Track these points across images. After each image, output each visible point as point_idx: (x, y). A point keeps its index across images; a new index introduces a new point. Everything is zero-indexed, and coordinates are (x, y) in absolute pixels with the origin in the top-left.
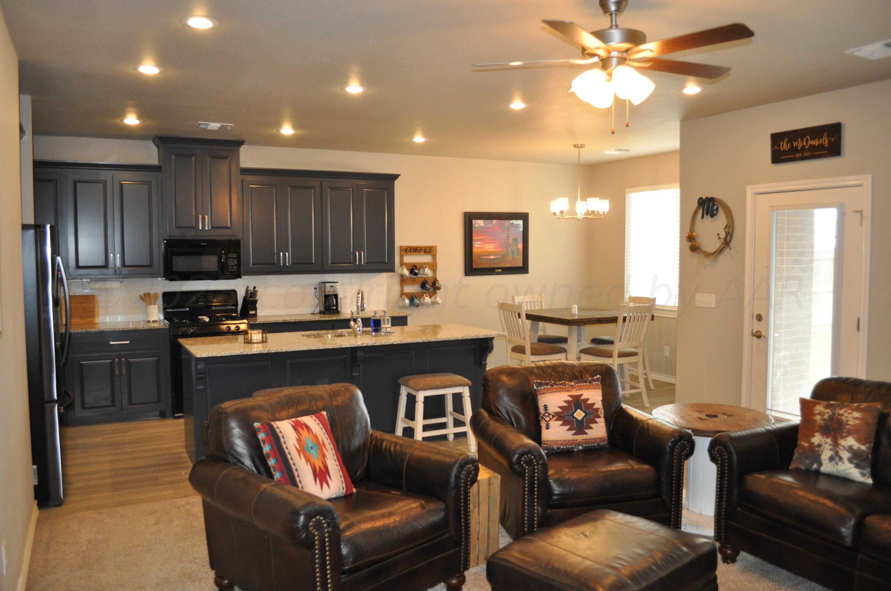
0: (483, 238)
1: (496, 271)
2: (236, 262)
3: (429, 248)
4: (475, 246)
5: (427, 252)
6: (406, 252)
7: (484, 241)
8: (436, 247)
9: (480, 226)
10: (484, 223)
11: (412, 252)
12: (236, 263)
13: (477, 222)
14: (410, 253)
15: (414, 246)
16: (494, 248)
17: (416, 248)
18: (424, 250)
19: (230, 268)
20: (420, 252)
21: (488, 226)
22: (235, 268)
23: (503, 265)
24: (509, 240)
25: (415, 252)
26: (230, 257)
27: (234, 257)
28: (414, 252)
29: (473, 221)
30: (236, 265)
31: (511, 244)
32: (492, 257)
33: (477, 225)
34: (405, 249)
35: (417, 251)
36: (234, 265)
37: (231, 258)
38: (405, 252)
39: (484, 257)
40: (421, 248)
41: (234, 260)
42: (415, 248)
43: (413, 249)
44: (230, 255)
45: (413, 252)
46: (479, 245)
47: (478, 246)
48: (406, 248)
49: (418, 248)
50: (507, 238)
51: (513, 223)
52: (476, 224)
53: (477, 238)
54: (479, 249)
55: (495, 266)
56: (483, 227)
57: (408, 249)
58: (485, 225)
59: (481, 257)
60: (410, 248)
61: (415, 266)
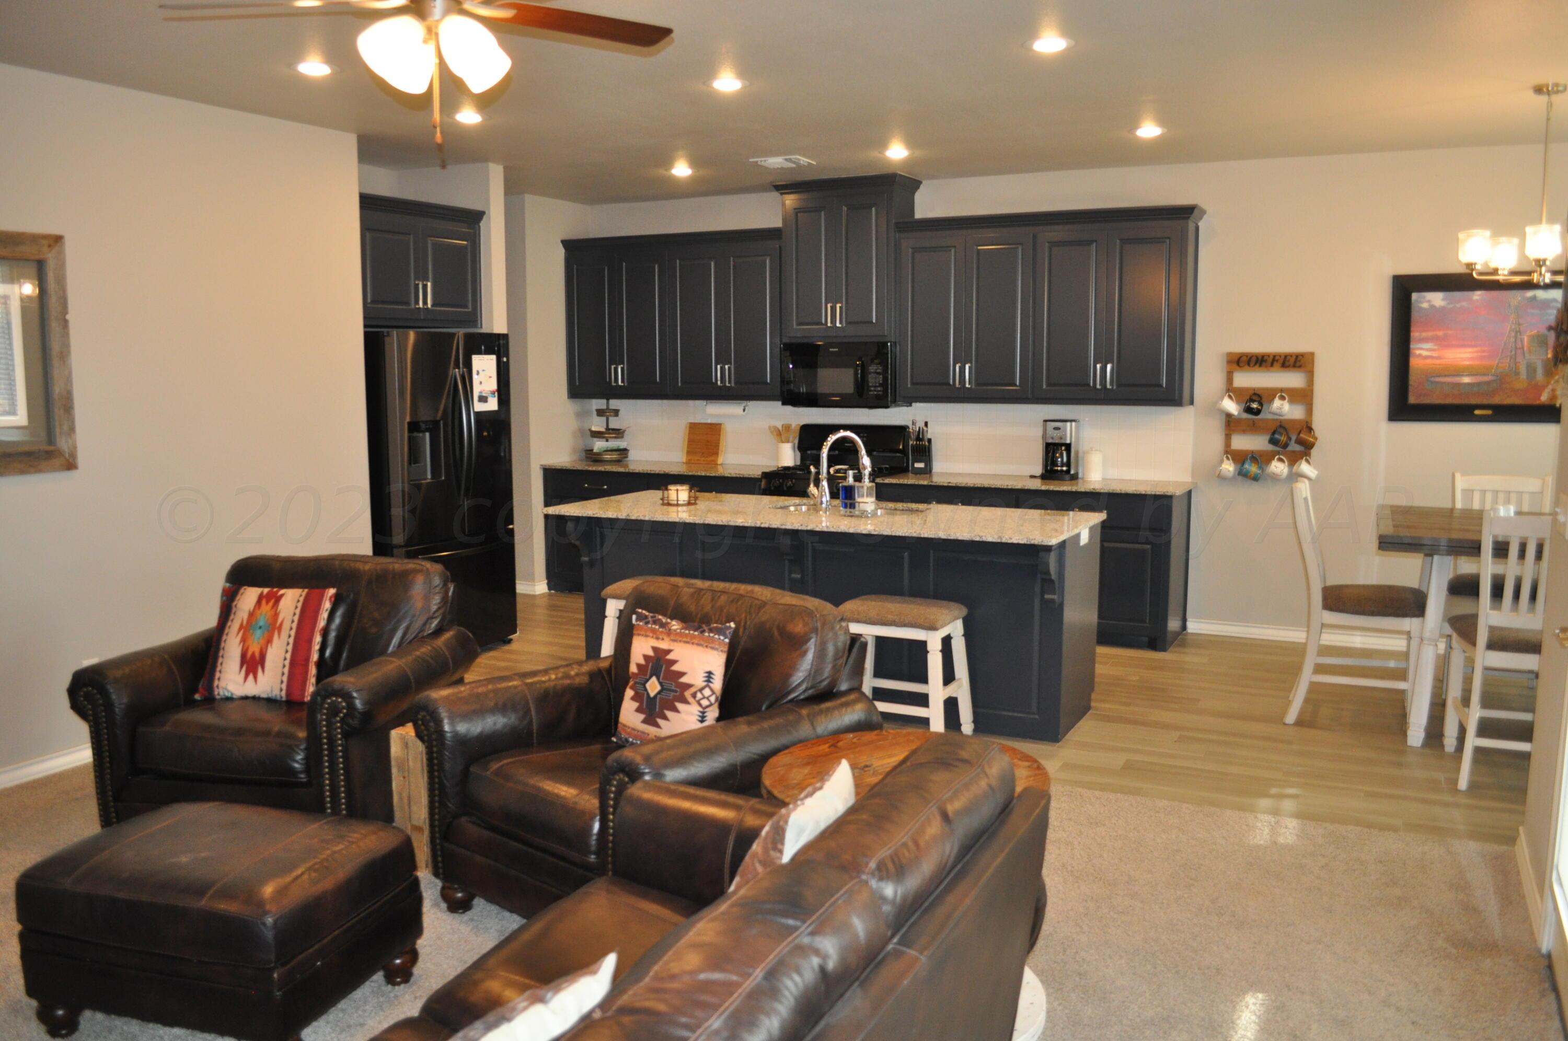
0: (1440, 333)
1: (1477, 412)
2: (881, 379)
3: (1294, 357)
4: (1418, 352)
5: (1288, 366)
6: (1238, 365)
7: (1444, 342)
8: (1312, 354)
9: (1432, 307)
10: (1443, 300)
11: (1252, 364)
12: (881, 382)
13: (1424, 297)
14: (1246, 367)
15: (1258, 353)
16: (1471, 359)
17: (1263, 357)
18: (1281, 361)
19: (872, 389)
20: (1272, 365)
21: (1458, 305)
22: (879, 389)
23: (1497, 400)
24: (1522, 341)
25: (1260, 366)
26: (872, 371)
27: (878, 371)
28: (1258, 365)
29: (1415, 296)
30: (881, 385)
31: (1525, 349)
32: (1466, 380)
33: (1425, 305)
34: (1236, 358)
35: (1264, 363)
36: (877, 384)
37: (873, 373)
38: (1235, 366)
39: (1437, 379)
40: (1274, 356)
41: (877, 376)
42: (1260, 358)
43: (1254, 359)
44: (872, 368)
45: (1255, 365)
46: (1427, 350)
47: (1424, 353)
48: (1239, 357)
49: (1266, 358)
50: (1513, 334)
51: (1534, 298)
52: (1422, 302)
53: (1424, 334)
54: (1429, 361)
55: (1473, 401)
56: (1443, 308)
57: (1244, 358)
58: (1448, 304)
59: (1432, 379)
60: (1249, 357)
61: (1255, 394)
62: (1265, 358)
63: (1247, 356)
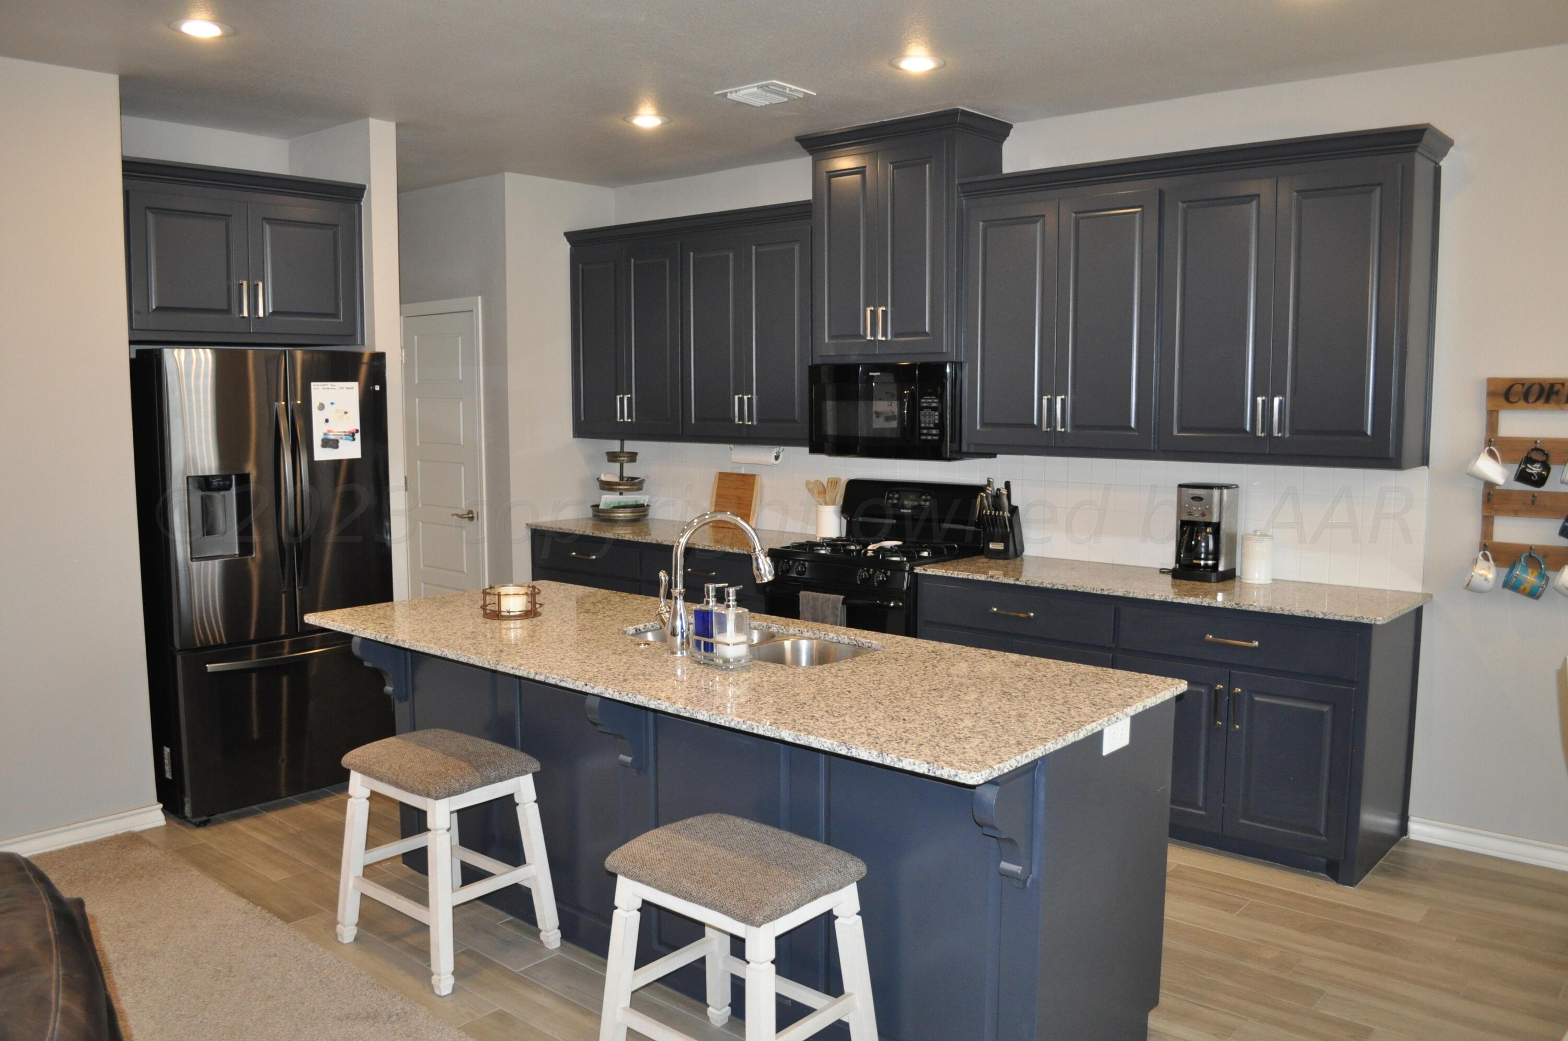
2: (937, 417)
6: (1507, 399)
11: (1531, 399)
12: (937, 421)
14: (1522, 402)
15: (1544, 380)
17: (1552, 385)
19: (925, 431)
22: (934, 432)
25: (1547, 401)
26: (925, 405)
27: (934, 405)
28: (1542, 400)
30: (936, 426)
34: (1503, 388)
35: (1554, 397)
36: (932, 425)
37: (926, 408)
38: (1502, 401)
41: (932, 413)
42: (1547, 387)
43: (1536, 389)
44: (925, 402)
45: (1537, 400)
48: (1507, 386)
57: (1518, 388)
60: (1526, 387)
61: (1536, 449)
62: (1557, 387)
63: (1523, 385)
